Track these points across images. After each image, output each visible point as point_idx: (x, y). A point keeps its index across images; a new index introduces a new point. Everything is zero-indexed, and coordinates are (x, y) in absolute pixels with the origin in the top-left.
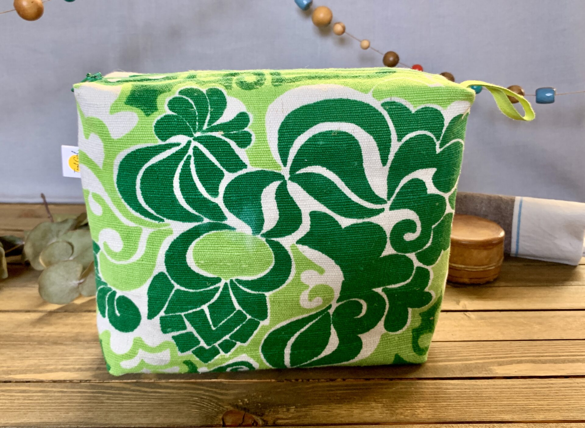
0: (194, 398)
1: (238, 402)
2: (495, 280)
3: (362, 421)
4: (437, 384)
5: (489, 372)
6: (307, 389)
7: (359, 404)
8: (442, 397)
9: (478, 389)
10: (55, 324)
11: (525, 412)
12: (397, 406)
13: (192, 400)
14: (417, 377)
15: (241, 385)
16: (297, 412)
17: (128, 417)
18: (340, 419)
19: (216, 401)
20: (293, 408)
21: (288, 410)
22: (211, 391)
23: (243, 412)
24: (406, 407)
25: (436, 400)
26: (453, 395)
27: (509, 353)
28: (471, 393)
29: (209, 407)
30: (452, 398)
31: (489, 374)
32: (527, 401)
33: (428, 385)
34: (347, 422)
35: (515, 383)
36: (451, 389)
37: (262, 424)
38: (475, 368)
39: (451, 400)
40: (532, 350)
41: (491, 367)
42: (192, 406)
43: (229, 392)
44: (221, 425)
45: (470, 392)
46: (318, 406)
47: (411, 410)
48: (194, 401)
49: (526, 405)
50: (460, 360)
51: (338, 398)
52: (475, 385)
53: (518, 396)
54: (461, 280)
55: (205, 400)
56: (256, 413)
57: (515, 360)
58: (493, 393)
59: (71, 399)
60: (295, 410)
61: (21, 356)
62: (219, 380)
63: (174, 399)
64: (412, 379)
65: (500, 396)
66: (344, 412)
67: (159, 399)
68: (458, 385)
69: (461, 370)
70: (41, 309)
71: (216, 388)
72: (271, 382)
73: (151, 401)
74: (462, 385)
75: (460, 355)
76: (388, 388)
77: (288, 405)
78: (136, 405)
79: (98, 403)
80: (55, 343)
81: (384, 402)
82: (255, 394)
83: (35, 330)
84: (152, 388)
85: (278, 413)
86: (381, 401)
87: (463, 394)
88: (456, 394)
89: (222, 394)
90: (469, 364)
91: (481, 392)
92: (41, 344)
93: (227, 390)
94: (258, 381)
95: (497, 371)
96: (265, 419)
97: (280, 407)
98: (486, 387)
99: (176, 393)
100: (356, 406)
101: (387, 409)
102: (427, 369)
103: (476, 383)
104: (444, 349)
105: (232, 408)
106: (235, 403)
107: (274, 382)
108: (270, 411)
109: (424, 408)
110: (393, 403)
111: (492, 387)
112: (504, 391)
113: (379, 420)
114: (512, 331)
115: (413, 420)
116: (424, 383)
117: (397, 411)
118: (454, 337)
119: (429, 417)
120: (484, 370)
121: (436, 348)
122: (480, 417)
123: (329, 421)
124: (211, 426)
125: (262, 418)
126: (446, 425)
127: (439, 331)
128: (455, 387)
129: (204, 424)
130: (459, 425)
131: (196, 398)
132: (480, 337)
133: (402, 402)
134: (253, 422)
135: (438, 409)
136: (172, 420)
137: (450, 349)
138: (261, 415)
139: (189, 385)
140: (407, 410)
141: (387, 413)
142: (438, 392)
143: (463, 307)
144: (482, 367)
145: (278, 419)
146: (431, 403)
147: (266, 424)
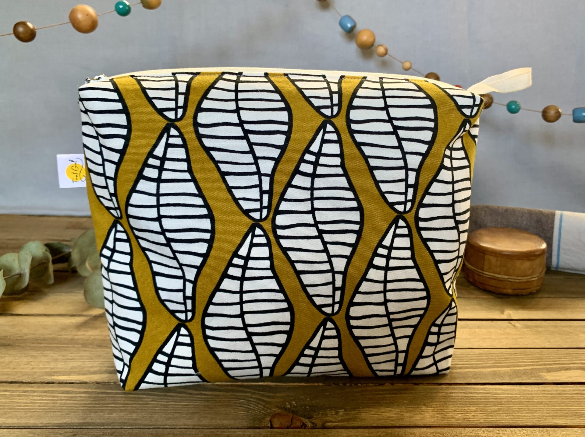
0: (241, 401)
1: (286, 405)
2: (538, 291)
3: (413, 424)
4: (487, 389)
5: (538, 378)
6: (357, 392)
7: (409, 408)
8: (492, 402)
9: (528, 394)
11: (579, 417)
12: (448, 409)
13: (238, 402)
14: (466, 382)
15: (288, 389)
16: (347, 415)
18: (391, 422)
19: (264, 404)
20: (342, 412)
21: (337, 413)
22: (257, 394)
23: (291, 415)
24: (456, 411)
25: (487, 405)
26: (504, 400)
27: (557, 360)
28: (522, 398)
29: (256, 409)
30: (503, 403)
31: (539, 380)
32: (579, 406)
33: (478, 390)
34: (398, 425)
35: (565, 389)
36: (502, 394)
37: (311, 426)
38: (524, 374)
39: (502, 404)
40: (580, 358)
41: (541, 374)
42: (239, 408)
43: (276, 394)
44: (269, 427)
45: (521, 397)
46: (367, 409)
47: (463, 414)
48: (240, 403)
49: (579, 411)
50: (508, 367)
51: (388, 402)
52: (525, 390)
53: (569, 401)
54: (505, 291)
55: (252, 403)
56: (305, 415)
57: (564, 367)
58: (544, 398)
60: (344, 414)
61: (64, 358)
62: (266, 383)
63: (220, 401)
64: (461, 384)
65: (552, 401)
66: (394, 415)
67: (204, 401)
68: (507, 390)
69: (510, 376)
70: (85, 313)
71: (263, 391)
72: (318, 386)
73: (197, 403)
74: (512, 390)
75: (508, 361)
76: (438, 392)
77: (336, 408)
78: (181, 406)
81: (434, 406)
82: (303, 397)
83: (80, 333)
84: (197, 390)
85: (327, 416)
86: (431, 405)
87: (513, 399)
88: (507, 399)
89: (269, 397)
90: (518, 371)
91: (532, 397)
93: (274, 392)
94: (306, 384)
95: (547, 378)
96: (313, 421)
97: (328, 410)
98: (536, 393)
99: (223, 396)
100: (406, 410)
101: (438, 413)
102: (475, 374)
103: (526, 389)
104: (492, 356)
105: (280, 411)
106: (283, 407)
107: (322, 386)
108: (319, 413)
109: (475, 412)
110: (443, 407)
111: (543, 392)
112: (555, 397)
113: (431, 423)
114: (558, 339)
115: (465, 424)
116: (474, 388)
117: (448, 415)
118: (501, 344)
119: (482, 421)
120: (533, 376)
121: (483, 355)
122: (533, 421)
123: (380, 423)
124: (259, 428)
125: (311, 420)
126: (499, 429)
127: (485, 338)
128: (506, 392)
129: (251, 425)
130: (512, 429)
131: (243, 401)
132: (527, 344)
133: (452, 406)
134: (301, 424)
135: (490, 413)
136: (219, 422)
137: (498, 356)
138: (310, 418)
139: (236, 388)
140: (458, 414)
141: (438, 417)
142: (488, 397)
143: (508, 316)
144: (531, 374)
145: (327, 422)
146: (481, 407)
147: (315, 427)
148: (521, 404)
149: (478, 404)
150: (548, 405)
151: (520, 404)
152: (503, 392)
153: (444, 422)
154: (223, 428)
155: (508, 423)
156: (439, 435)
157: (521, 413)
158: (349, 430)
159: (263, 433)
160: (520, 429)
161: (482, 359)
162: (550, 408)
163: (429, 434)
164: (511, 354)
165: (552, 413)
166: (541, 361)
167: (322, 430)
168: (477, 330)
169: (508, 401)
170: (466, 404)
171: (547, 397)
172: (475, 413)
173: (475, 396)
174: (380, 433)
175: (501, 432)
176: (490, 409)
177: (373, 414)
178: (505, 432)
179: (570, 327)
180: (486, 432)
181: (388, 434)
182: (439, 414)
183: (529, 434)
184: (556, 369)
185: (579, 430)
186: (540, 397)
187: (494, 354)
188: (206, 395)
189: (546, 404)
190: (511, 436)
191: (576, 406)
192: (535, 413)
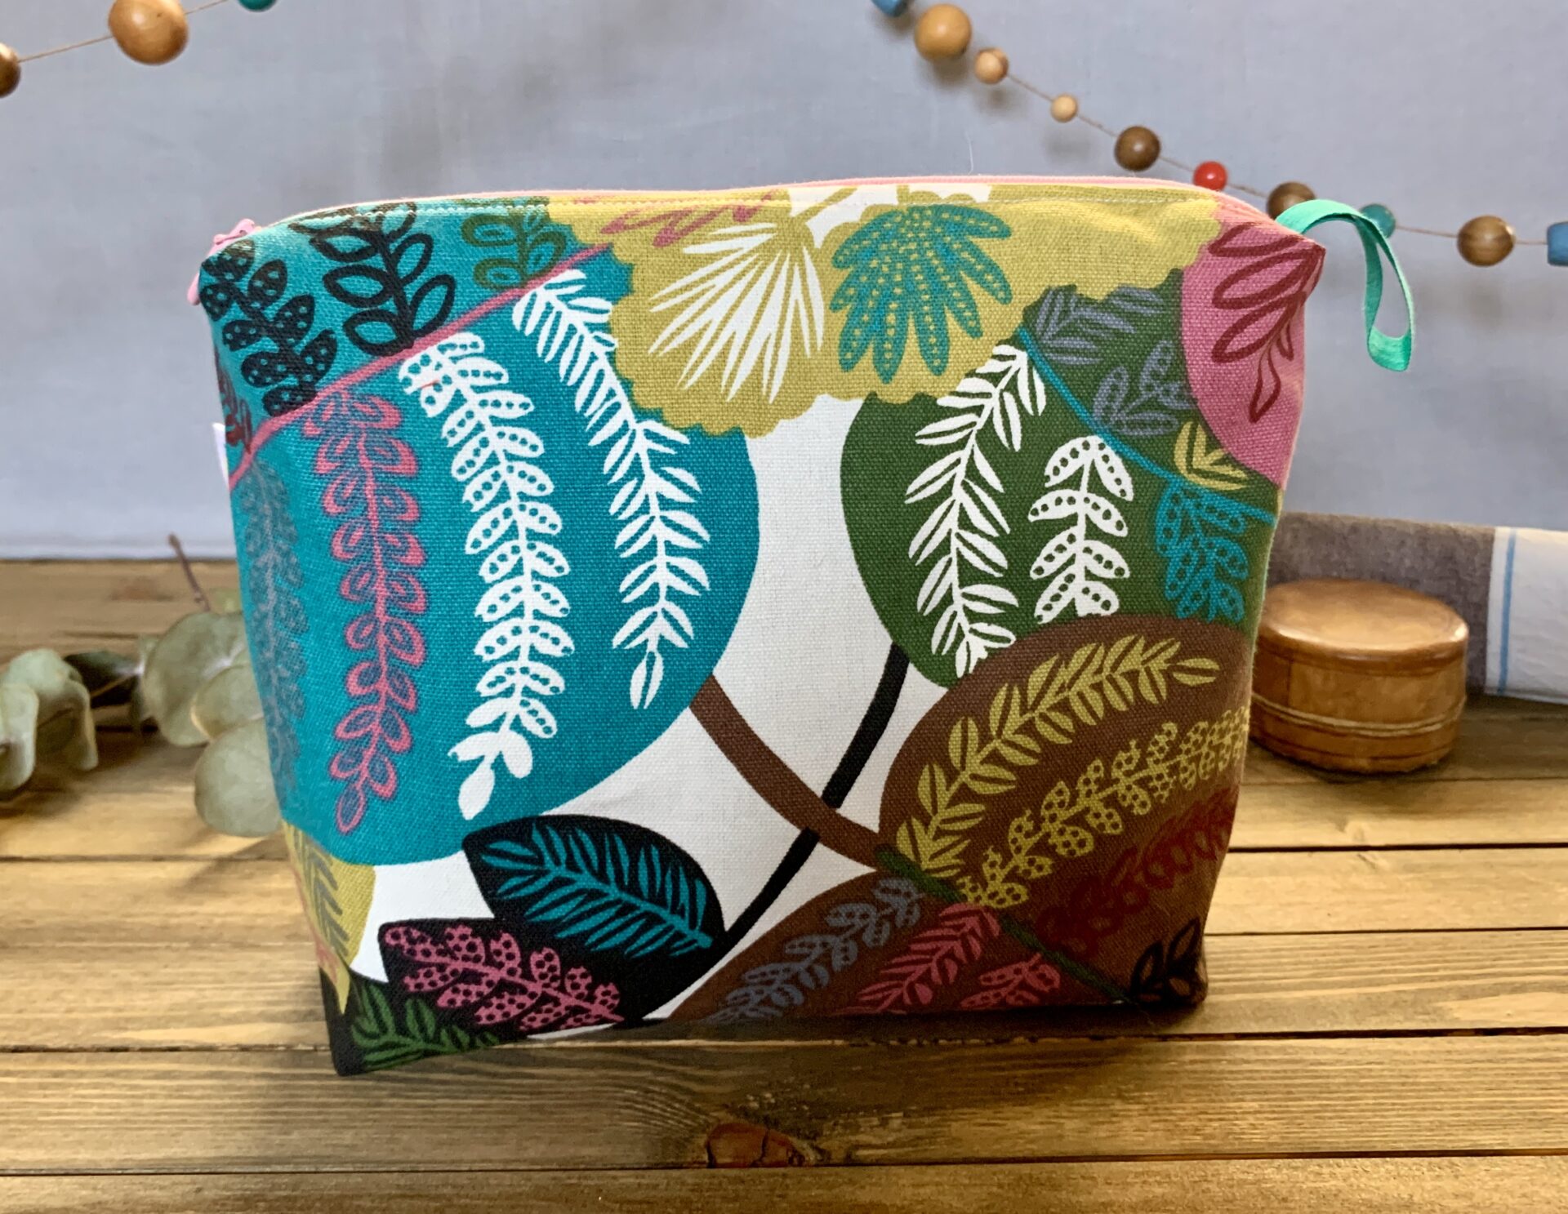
0: (627, 1092)
1: (748, 1101)
2: (1444, 762)
3: (1089, 1150)
4: (1290, 1051)
5: (1432, 1016)
6: (937, 1064)
7: (1079, 1105)
8: (1305, 1086)
9: (1404, 1063)
10: (237, 893)
11: (1539, 1124)
12: (1184, 1109)
13: (620, 1095)
14: (1233, 1030)
15: (752, 1055)
16: (910, 1126)
17: (451, 1143)
18: (1029, 1146)
19: (687, 1098)
20: (897, 1118)
21: (884, 1123)
22: (671, 1071)
23: (762, 1128)
24: (1207, 1113)
25: (1289, 1094)
26: (1337, 1081)
27: (1488, 963)
28: (1385, 1073)
29: (668, 1114)
30: (1334, 1088)
31: (1434, 1021)
32: (1543, 1096)
33: (1266, 1053)
34: (1047, 1153)
35: (1507, 1046)
36: (1331, 1064)
37: (816, 1160)
38: (1395, 1004)
39: (1331, 1093)
40: (1552, 957)
41: (1440, 1004)
42: (622, 1111)
43: (719, 1074)
44: (704, 1163)
45: (1383, 1070)
46: (966, 1110)
47: (1223, 1120)
48: (626, 1100)
49: (1541, 1108)
50: (1352, 985)
51: (1021, 1090)
52: (1397, 1052)
53: (1517, 1082)
54: (1349, 763)
55: (656, 1097)
56: (799, 1130)
57: (1505, 984)
58: (1448, 1073)
59: (292, 1096)
60: (903, 1123)
61: (147, 980)
62: (692, 1043)
63: (571, 1093)
64: (1220, 1036)
65: (1468, 1083)
66: (1038, 1127)
67: (531, 1094)
68: (1346, 1052)
69: (1357, 1011)
70: (192, 851)
71: (684, 1063)
72: (832, 1048)
73: (511, 1099)
74: (1360, 1051)
75: (1351, 970)
76: (1158, 1061)
77: (882, 1110)
78: (470, 1110)
79: (369, 1105)
80: (240, 945)
81: (1146, 1100)
82: (792, 1079)
83: (182, 908)
84: (510, 1064)
85: (856, 1129)
86: (1139, 1097)
87: (1363, 1077)
88: (1345, 1077)
89: (701, 1080)
90: (1379, 995)
91: (1415, 1070)
92: (202, 948)
93: (716, 1069)
94: (799, 1043)
95: (1456, 1015)
96: (822, 1146)
97: (861, 1113)
98: (1426, 1058)
99: (578, 1078)
100: (1069, 1112)
101: (1156, 1118)
102: (1259, 1009)
103: (1399, 1047)
104: (1307, 955)
105: (731, 1119)
106: (739, 1106)
107: (841, 1047)
108: (835, 1124)
109: (1258, 1116)
110: (1170, 1101)
111: (1443, 1057)
112: (1476, 1069)
113: (1136, 1148)
114: (1495, 902)
115: (1228, 1149)
116: (1256, 1048)
117: (1182, 1124)
118: (1333, 920)
119: (1274, 1139)
120: (1420, 1009)
121: (1283, 953)
122: (1415, 1138)
123: (997, 1150)
124: (679, 1167)
125: (815, 1143)
126: (1320, 1161)
127: (1289, 904)
128: (1340, 1057)
129: (658, 1159)
130: (1354, 1161)
131: (635, 1092)
132: (1405, 920)
133: (1194, 1099)
134: (790, 1154)
135: (1296, 1118)
136: (572, 1151)
137: (1324, 955)
138: (813, 1136)
139: (610, 1057)
140: (1211, 1120)
141: (1155, 1130)
142: (1294, 1071)
143: (1355, 838)
144: (1414, 1003)
145: (858, 1146)
146: (1275, 1100)
147: (826, 1160)
148: (1383, 1091)
149: (1265, 1093)
150: (1455, 1093)
151: (1379, 1091)
152: (1337, 1057)
153: (1173, 1143)
154: (582, 1166)
155: (1345, 1145)
156: (1158, 1178)
157: (1383, 1116)
158: (917, 1168)
159: (690, 1181)
160: (1378, 1160)
161: (1280, 964)
162: (1461, 1100)
163: (1131, 1175)
164: (1362, 947)
165: (1468, 1116)
166: (1445, 968)
167: (846, 1168)
168: (1268, 880)
169: (1348, 1084)
170: (1233, 1094)
171: (1455, 1070)
172: (1258, 1119)
173: (1257, 1071)
174: (1001, 1177)
175: (1325, 1170)
176: (1298, 1106)
177: (984, 1125)
178: (1338, 1170)
179: (1531, 865)
180: (1285, 1171)
181: (1021, 1178)
182: (1159, 1121)
183: (1402, 1172)
184: (1483, 990)
185: (1539, 1162)
186: (1436, 1069)
187: (1313, 948)
188: (532, 1076)
189: (1452, 1090)
190: (1353, 1179)
191: (1533, 1095)
192: (1420, 1116)
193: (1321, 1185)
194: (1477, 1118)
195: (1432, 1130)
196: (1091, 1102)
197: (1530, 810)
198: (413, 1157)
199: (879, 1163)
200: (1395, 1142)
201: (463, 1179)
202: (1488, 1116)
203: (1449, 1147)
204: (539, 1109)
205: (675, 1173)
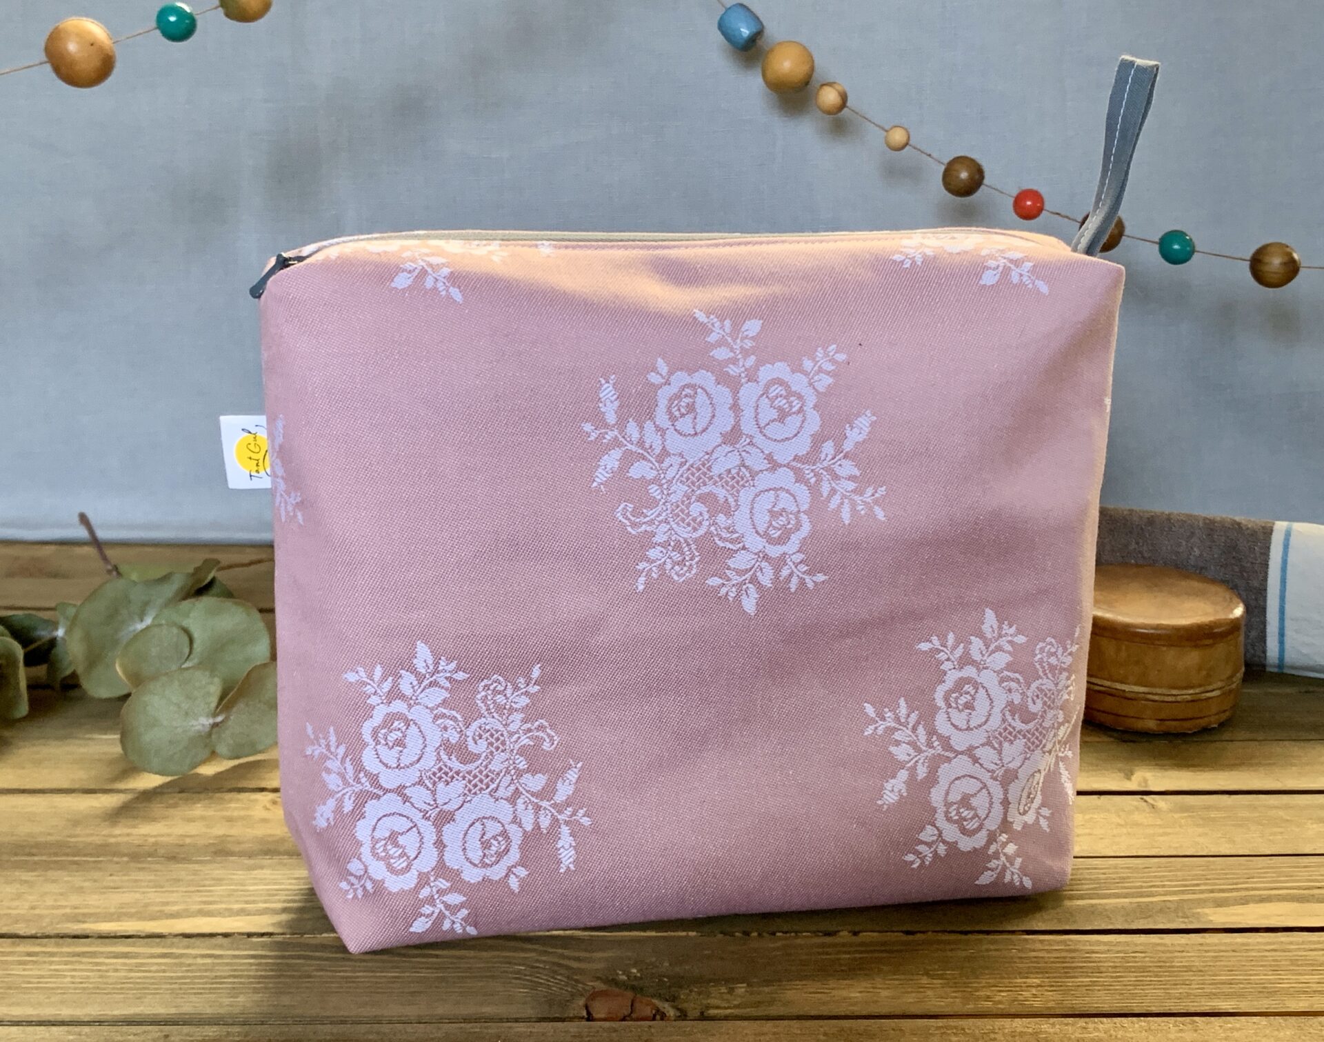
0: (516, 967)
1: (617, 974)
2: (1224, 725)
3: (898, 1012)
4: (1070, 943)
5: (1190, 919)
6: (774, 949)
7: (891, 980)
8: (1081, 967)
9: (1163, 952)
12: (979, 983)
13: (510, 970)
14: (1024, 929)
15: (620, 942)
16: (752, 993)
17: (373, 1004)
18: (850, 1008)
19: (566, 973)
20: (741, 988)
21: (731, 991)
22: (552, 953)
23: (630, 994)
24: (997, 987)
25: (1068, 972)
26: (1106, 964)
27: (1242, 880)
28: (1147, 960)
29: (552, 984)
30: (1103, 969)
31: (1191, 922)
33: (1050, 945)
34: (864, 1013)
35: (1248, 941)
36: (1103, 953)
37: (675, 1015)
38: (1161, 911)
39: (1101, 973)
40: (1297, 876)
41: (1199, 910)
42: (514, 982)
43: (595, 954)
44: (583, 1018)
45: (1145, 957)
46: (798, 982)
47: (1011, 991)
48: (516, 973)
50: (1126, 896)
51: (844, 969)
52: (1158, 944)
53: (1253, 966)
54: (1139, 724)
55: (541, 971)
56: (660, 995)
57: (1255, 896)
58: (1197, 959)
59: (235, 970)
60: (746, 991)
61: (98, 885)
63: (470, 968)
64: (1013, 932)
65: (1214, 967)
66: (858, 995)
67: (435, 969)
68: (1117, 944)
69: (1128, 914)
70: (120, 786)
71: (562, 947)
72: (687, 936)
74: (1127, 944)
75: (1126, 885)
77: (730, 981)
79: (301, 977)
80: (174, 859)
81: (948, 977)
82: (653, 959)
85: (708, 996)
86: (942, 974)
87: (1128, 962)
88: (1114, 962)
89: (578, 959)
90: (1147, 904)
91: (1171, 957)
92: (140, 862)
93: (590, 952)
94: (659, 934)
95: (1211, 918)
96: (680, 1007)
97: (712, 984)
98: (1182, 949)
99: (475, 959)
100: (883, 984)
101: (956, 989)
103: (1160, 941)
104: (1091, 874)
105: (604, 987)
106: (611, 978)
107: (695, 936)
108: (691, 991)
109: (1039, 988)
110: (968, 978)
111: (1196, 948)
112: (1222, 956)
113: (936, 1008)
114: (1254, 835)
115: (1013, 1011)
116: (1042, 941)
117: (977, 994)
118: (1115, 848)
119: (1051, 1004)
120: (1180, 914)
123: (824, 1011)
124: (563, 1020)
125: (674, 1004)
126: (1087, 1020)
128: (1112, 948)
129: (545, 1015)
130: (1115, 1020)
131: (523, 968)
132: (1177, 848)
133: (988, 976)
134: (654, 1012)
135: (1070, 990)
136: (473, 1009)
137: (1104, 874)
138: (673, 999)
139: (500, 942)
140: (1001, 991)
141: (956, 997)
142: (1071, 958)
143: (1139, 785)
144: (1176, 910)
145: (708, 1007)
146: (1055, 978)
147: (683, 1016)
148: (1144, 972)
149: (1047, 973)
150: (1202, 974)
151: (1140, 972)
152: (1108, 948)
153: (968, 1007)
154: (484, 1020)
155: (1108, 1009)
156: (955, 1031)
157: (1141, 989)
158: (758, 1022)
159: (571, 1030)
160: (1134, 1019)
162: (1206, 978)
163: (933, 1029)
164: (1137, 868)
165: (1212, 989)
166: (1205, 884)
167: (699, 1022)
169: (1115, 967)
170: (1020, 973)
171: (1205, 957)
172: (1039, 991)
173: (1042, 957)
174: (826, 1029)
175: (1091, 1026)
176: (1073, 982)
177: (813, 994)
178: (1101, 1026)
179: (1288, 807)
180: (1057, 1026)
181: (843, 1030)
182: (958, 992)
183: (1153, 1027)
184: (1235, 899)
185: (1263, 1021)
186: (1189, 957)
187: (1095, 869)
188: (437, 956)
189: (1201, 971)
190: (1112, 1032)
191: (1265, 975)
192: (1172, 989)
193: (1086, 1036)
194: (1218, 991)
195: (1179, 999)
196: (903, 977)
197: (1292, 765)
198: (341, 1013)
199: (726, 1018)
200: (1149, 1007)
201: (386, 1028)
202: (1226, 989)
203: (1192, 1010)
204: (443, 979)
205: (559, 1024)
